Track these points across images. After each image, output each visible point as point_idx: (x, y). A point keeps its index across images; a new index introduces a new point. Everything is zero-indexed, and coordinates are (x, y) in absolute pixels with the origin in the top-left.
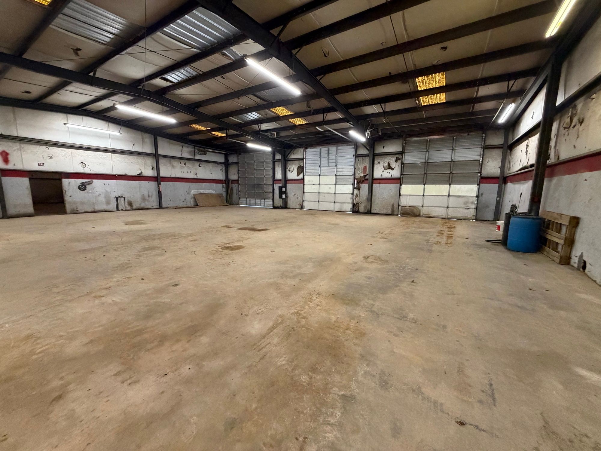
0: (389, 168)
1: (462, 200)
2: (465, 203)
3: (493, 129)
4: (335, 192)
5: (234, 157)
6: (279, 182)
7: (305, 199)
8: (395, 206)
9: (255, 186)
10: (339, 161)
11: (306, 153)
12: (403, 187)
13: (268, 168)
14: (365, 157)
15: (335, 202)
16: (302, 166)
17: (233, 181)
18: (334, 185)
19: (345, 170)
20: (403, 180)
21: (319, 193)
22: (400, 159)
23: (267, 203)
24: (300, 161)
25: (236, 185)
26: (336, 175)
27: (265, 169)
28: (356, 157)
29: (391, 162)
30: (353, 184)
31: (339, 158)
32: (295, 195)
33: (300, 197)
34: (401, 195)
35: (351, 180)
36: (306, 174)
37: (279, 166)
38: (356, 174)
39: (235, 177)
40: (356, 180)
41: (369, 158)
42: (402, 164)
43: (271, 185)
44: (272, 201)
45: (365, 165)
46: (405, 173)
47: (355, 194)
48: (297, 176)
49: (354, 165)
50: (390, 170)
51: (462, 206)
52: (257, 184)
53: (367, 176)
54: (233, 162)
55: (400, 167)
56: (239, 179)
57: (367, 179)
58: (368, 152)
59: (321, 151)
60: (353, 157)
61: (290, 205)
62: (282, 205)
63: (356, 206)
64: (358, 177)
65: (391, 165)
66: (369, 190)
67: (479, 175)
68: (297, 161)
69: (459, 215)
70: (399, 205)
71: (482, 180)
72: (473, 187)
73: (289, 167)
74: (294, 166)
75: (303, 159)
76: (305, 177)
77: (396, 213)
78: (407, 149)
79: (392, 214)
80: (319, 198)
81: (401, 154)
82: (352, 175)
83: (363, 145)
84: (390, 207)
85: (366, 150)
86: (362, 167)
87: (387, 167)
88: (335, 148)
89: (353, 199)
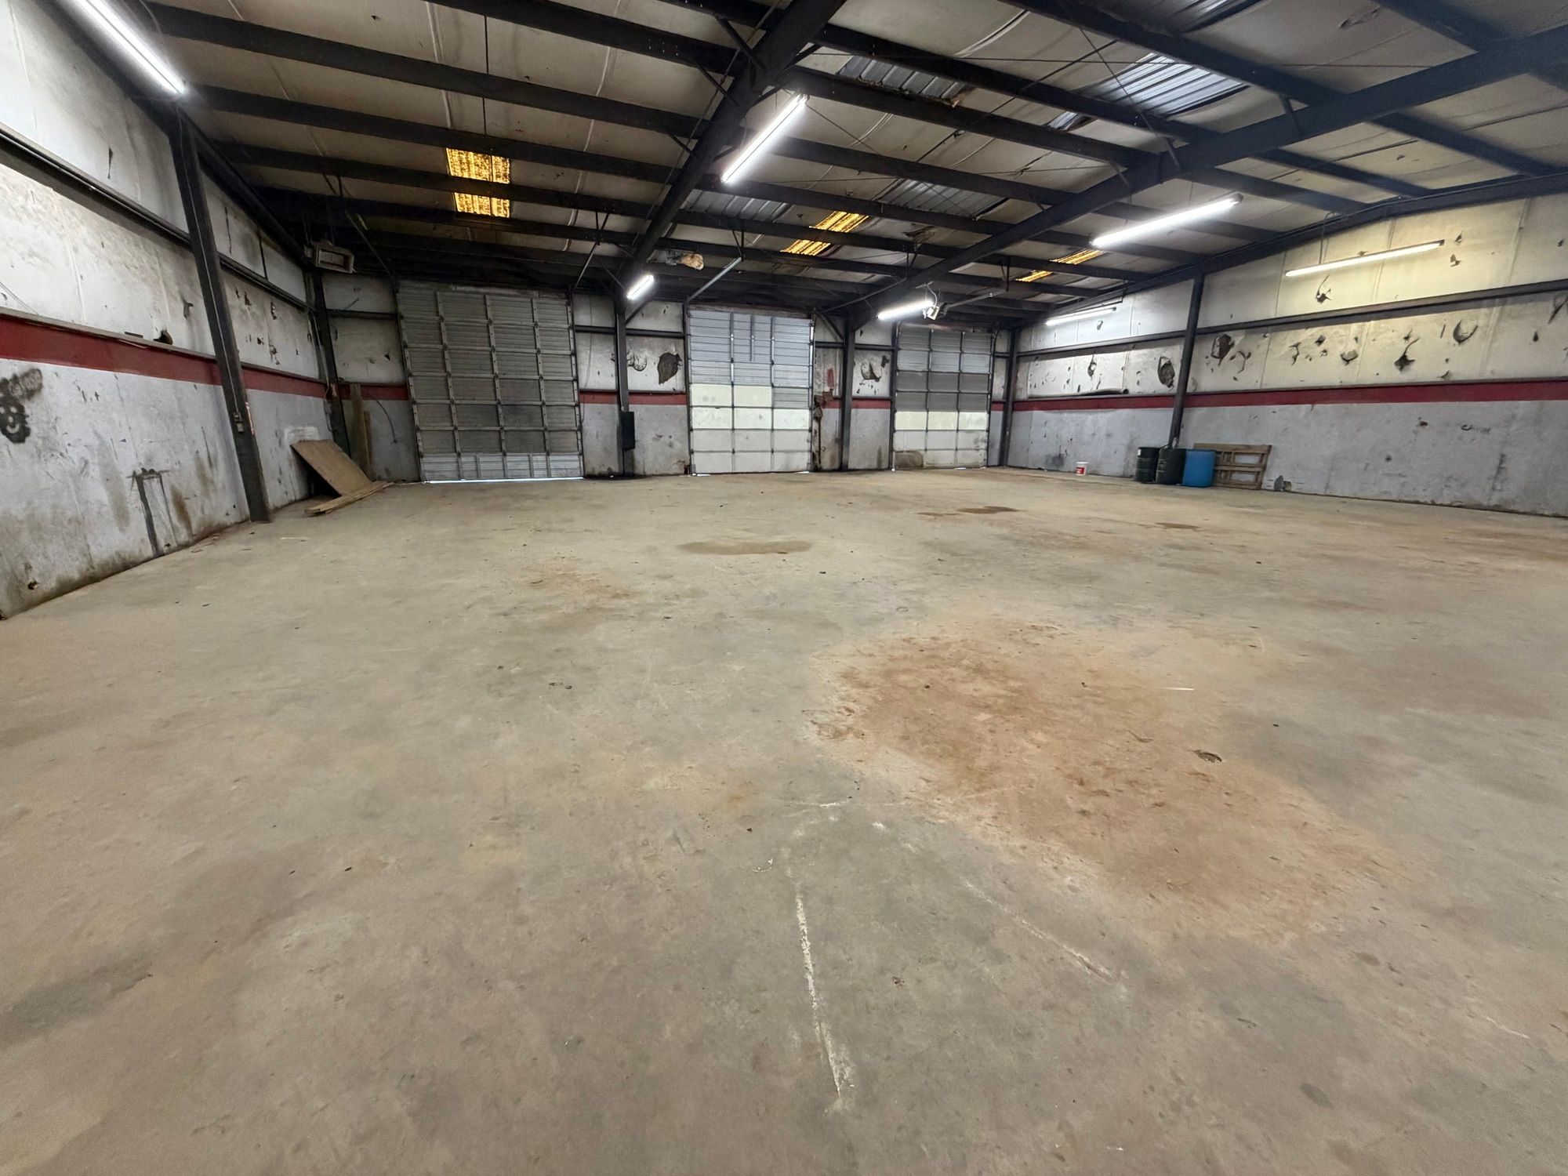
0: (871, 378)
1: (973, 436)
2: (976, 441)
3: (1001, 328)
4: (772, 427)
5: (359, 289)
6: (597, 397)
7: (694, 447)
8: (885, 452)
9: (500, 410)
10: (779, 352)
11: (691, 319)
12: (898, 415)
13: (554, 352)
14: (831, 350)
15: (772, 452)
16: (675, 354)
17: (373, 390)
18: (770, 410)
19: (793, 376)
20: (898, 402)
21: (733, 429)
22: (888, 361)
23: (561, 465)
24: (666, 340)
25: (392, 406)
26: (773, 386)
27: (542, 351)
28: (816, 347)
29: (874, 364)
30: (811, 409)
31: (779, 344)
32: (661, 436)
33: (681, 442)
34: (895, 431)
35: (806, 398)
36: (693, 378)
37: (592, 347)
38: (815, 387)
39: (383, 372)
40: (815, 398)
41: (838, 352)
42: (894, 371)
43: (574, 407)
44: (576, 458)
45: (830, 366)
46: (899, 389)
47: (813, 431)
48: (660, 383)
49: (813, 366)
50: (873, 381)
51: (973, 446)
52: (507, 402)
53: (834, 391)
54: (353, 308)
55: (889, 372)
56: (411, 380)
57: (835, 399)
58: (840, 340)
59: (731, 321)
60: (811, 347)
61: (642, 463)
62: (615, 468)
63: (817, 456)
64: (819, 393)
65: (875, 371)
66: (845, 422)
67: (989, 397)
68: (656, 339)
69: (969, 461)
70: (891, 450)
71: (992, 405)
72: (984, 415)
73: (631, 354)
74: (646, 353)
75: (682, 336)
76: (694, 388)
77: (885, 465)
78: (902, 343)
79: (879, 469)
80: (733, 443)
81: (892, 351)
82: (808, 389)
83: (827, 322)
84: (875, 457)
85: (832, 334)
86: (826, 371)
87: (868, 375)
88: (768, 319)
89: (811, 442)
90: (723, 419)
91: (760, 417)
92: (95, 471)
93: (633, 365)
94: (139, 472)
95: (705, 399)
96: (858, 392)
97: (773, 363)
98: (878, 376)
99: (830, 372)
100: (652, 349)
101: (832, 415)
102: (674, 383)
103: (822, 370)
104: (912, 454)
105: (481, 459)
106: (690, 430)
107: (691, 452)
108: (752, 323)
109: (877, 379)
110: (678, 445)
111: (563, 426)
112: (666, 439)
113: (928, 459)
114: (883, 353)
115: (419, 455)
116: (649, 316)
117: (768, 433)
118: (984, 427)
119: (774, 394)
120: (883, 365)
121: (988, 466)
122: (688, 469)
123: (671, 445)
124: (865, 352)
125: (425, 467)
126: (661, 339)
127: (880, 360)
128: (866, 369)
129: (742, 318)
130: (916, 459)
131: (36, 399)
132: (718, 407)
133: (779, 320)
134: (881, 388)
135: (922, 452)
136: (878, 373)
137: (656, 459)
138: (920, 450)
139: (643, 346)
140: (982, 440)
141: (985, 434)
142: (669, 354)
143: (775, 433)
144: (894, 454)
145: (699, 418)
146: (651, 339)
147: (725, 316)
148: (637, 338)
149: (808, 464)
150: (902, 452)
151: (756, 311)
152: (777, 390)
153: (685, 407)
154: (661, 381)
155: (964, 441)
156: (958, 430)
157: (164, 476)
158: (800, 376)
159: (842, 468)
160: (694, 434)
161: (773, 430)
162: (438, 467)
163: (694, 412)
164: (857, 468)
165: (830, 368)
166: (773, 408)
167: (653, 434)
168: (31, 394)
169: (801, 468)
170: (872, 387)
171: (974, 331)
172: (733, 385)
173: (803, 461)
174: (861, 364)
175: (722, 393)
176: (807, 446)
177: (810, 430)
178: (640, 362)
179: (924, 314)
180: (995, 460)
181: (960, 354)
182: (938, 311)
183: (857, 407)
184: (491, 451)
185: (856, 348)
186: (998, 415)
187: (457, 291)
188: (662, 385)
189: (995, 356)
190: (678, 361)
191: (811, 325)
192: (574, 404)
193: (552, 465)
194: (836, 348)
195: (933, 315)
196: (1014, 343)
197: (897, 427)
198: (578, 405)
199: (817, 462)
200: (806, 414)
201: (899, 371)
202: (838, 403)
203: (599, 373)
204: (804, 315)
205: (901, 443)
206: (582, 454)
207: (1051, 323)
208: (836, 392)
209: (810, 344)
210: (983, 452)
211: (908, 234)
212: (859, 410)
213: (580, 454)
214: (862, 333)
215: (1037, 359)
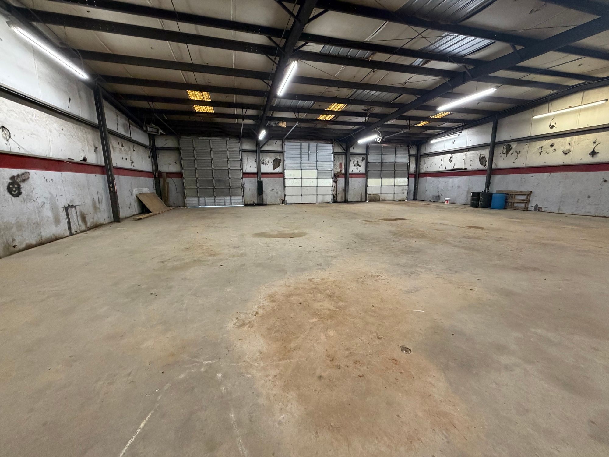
1: (401, 188)
2: (403, 190)
3: (413, 144)
4: (317, 185)
5: (167, 140)
6: (250, 175)
7: (286, 194)
8: (364, 195)
9: (214, 181)
10: (319, 157)
11: (286, 146)
12: (369, 180)
13: (234, 159)
14: (341, 155)
15: (317, 195)
16: (279, 159)
17: (170, 175)
18: (316, 179)
19: (325, 166)
20: (369, 175)
21: (301, 187)
22: (364, 159)
23: (235, 201)
24: (276, 154)
25: (176, 180)
26: (317, 170)
27: (230, 159)
28: (335, 154)
29: (359, 160)
30: (332, 178)
31: (319, 154)
32: (273, 190)
33: (281, 191)
34: (368, 186)
35: (331, 174)
36: (286, 167)
37: (248, 157)
38: (335, 170)
39: (174, 168)
40: (334, 174)
41: (344, 156)
42: (367, 162)
43: (241, 179)
44: (241, 198)
45: (341, 162)
46: (369, 170)
47: (334, 187)
48: (273, 170)
49: (333, 162)
50: (358, 167)
51: (402, 192)
52: (216, 178)
53: (342, 171)
54: (164, 146)
55: (365, 164)
56: (183, 172)
57: (343, 174)
58: (344, 151)
59: (301, 145)
60: (333, 154)
61: (266, 200)
62: (256, 202)
63: (335, 197)
64: (336, 172)
65: (359, 163)
66: (346, 183)
67: (408, 172)
68: (272, 153)
69: (400, 198)
70: (366, 193)
71: (409, 175)
72: (406, 179)
73: (263, 159)
74: (268, 159)
75: (282, 152)
76: (286, 171)
77: (364, 200)
78: (370, 152)
79: (361, 202)
80: (301, 192)
81: (366, 155)
82: (332, 171)
83: (339, 145)
84: (360, 196)
85: (341, 149)
86: (339, 163)
87: (356, 165)
88: (315, 144)
89: (333, 191)
90: (297, 183)
91: (312, 182)
92: (47, 206)
93: (263, 163)
94: (67, 206)
95: (291, 175)
96: (352, 171)
97: (317, 161)
98: (360, 165)
99: (341, 164)
100: (271, 157)
101: (341, 181)
102: (279, 169)
103: (337, 163)
104: (375, 195)
105: (207, 199)
106: (285, 187)
107: (285, 195)
108: (309, 146)
109: (360, 166)
110: (280, 193)
111: (237, 186)
112: (275, 190)
113: (382, 197)
114: (362, 156)
115: (185, 198)
116: (270, 145)
117: (315, 188)
118: (406, 184)
119: (318, 173)
120: (362, 161)
121: (408, 200)
122: (284, 202)
123: (277, 193)
124: (355, 156)
125: (187, 202)
126: (274, 153)
127: (361, 159)
128: (355, 162)
129: (305, 144)
130: (377, 197)
131: (26, 182)
132: (295, 178)
133: (320, 145)
134: (362, 170)
135: (380, 195)
136: (360, 164)
137: (271, 197)
138: (379, 194)
139: (267, 156)
140: (406, 190)
141: (407, 187)
142: (277, 159)
143: (318, 187)
144: (367, 195)
145: (288, 183)
146: (270, 154)
147: (299, 144)
148: (265, 153)
149: (331, 199)
150: (371, 194)
151: (311, 142)
152: (319, 171)
153: (283, 178)
154: (274, 169)
155: (397, 190)
156: (395, 186)
157: (77, 207)
158: (328, 166)
159: (346, 201)
160: (286, 189)
161: (317, 187)
162: (192, 202)
163: (286, 180)
164: (352, 201)
165: (340, 162)
166: (317, 178)
167: (270, 189)
168: (24, 181)
169: (329, 201)
170: (358, 169)
171: (401, 146)
172: (301, 170)
173: (329, 198)
174: (353, 160)
175: (297, 173)
176: (331, 193)
177: (332, 186)
178: (266, 162)
179: (376, 140)
180: (411, 197)
181: (395, 155)
182: (381, 139)
183: (352, 177)
184: (211, 196)
185: (351, 155)
186: (412, 179)
187: (200, 139)
188: (274, 170)
189: (410, 155)
190: (280, 161)
191: (332, 146)
192: (241, 178)
193: (232, 201)
194: (343, 154)
195: (379, 140)
196: (418, 150)
197: (368, 185)
198: (242, 179)
199: (336, 199)
200: (331, 180)
201: (369, 162)
202: (344, 176)
203: (250, 166)
204: (330, 143)
205: (370, 191)
206: (243, 196)
207: (432, 142)
208: (343, 172)
209: (332, 154)
210: (406, 194)
211: (364, 110)
212: (353, 178)
213: (243, 197)
214: (353, 148)
215: (428, 156)
